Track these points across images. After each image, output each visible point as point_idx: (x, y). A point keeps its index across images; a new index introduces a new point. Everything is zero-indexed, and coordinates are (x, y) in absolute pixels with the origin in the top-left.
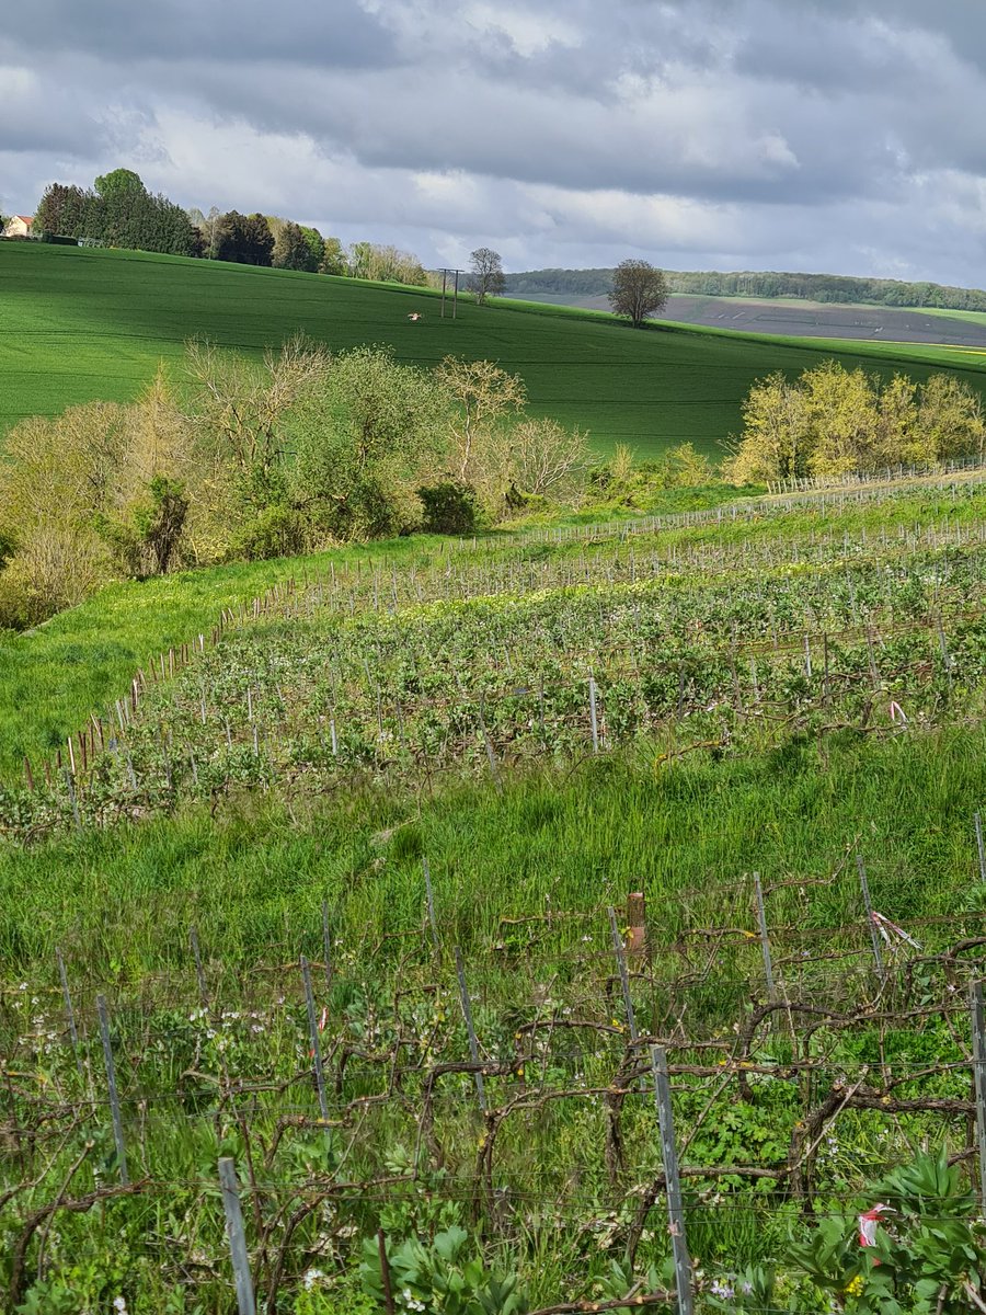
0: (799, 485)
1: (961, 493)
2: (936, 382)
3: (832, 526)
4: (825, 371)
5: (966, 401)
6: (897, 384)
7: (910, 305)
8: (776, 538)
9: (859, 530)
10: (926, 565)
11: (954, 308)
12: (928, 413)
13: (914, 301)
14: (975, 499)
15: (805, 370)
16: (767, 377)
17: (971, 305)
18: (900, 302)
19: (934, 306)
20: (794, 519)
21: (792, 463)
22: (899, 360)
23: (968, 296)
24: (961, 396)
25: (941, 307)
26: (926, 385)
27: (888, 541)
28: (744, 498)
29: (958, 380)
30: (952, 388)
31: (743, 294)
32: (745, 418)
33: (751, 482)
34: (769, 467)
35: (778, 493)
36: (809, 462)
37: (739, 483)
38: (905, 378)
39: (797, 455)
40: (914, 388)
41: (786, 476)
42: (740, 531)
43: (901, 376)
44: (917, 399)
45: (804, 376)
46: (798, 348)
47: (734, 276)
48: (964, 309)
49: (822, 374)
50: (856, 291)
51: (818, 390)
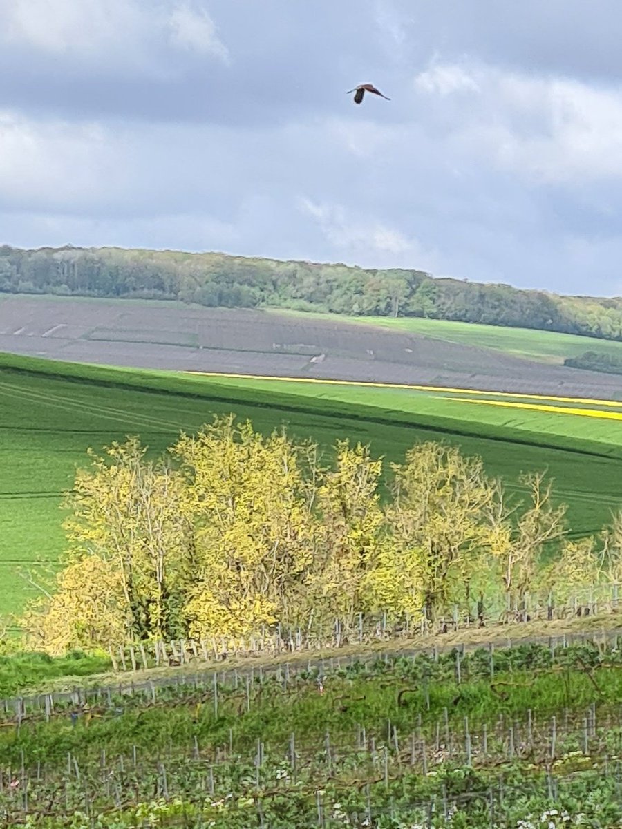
0: (170, 654)
1: (473, 667)
2: (423, 459)
3: (233, 730)
4: (218, 437)
5: (478, 494)
6: (346, 460)
7: (377, 312)
8: (127, 752)
9: (282, 739)
10: (412, 801)
11: (459, 319)
12: (405, 518)
13: (383, 305)
14: (499, 679)
15: (183, 436)
16: (111, 447)
17: (488, 313)
18: (355, 308)
19: (420, 315)
20: (160, 719)
21: (156, 611)
22: (355, 417)
23: (482, 296)
24: (468, 484)
25: (433, 317)
26: (403, 462)
27: (337, 758)
28: (66, 679)
29: (464, 454)
30: (452, 470)
31: (59, 289)
32: (65, 526)
33: (78, 649)
34: (114, 620)
35: (130, 668)
36: (189, 608)
37: (57, 650)
38: (360, 449)
39: (166, 596)
40: (377, 468)
41: (145, 637)
42: (58, 741)
43: (352, 447)
44: (385, 491)
45: (181, 445)
46: (165, 392)
47: (43, 255)
48: (476, 322)
49: (213, 443)
50: (274, 284)
51: (206, 473)
